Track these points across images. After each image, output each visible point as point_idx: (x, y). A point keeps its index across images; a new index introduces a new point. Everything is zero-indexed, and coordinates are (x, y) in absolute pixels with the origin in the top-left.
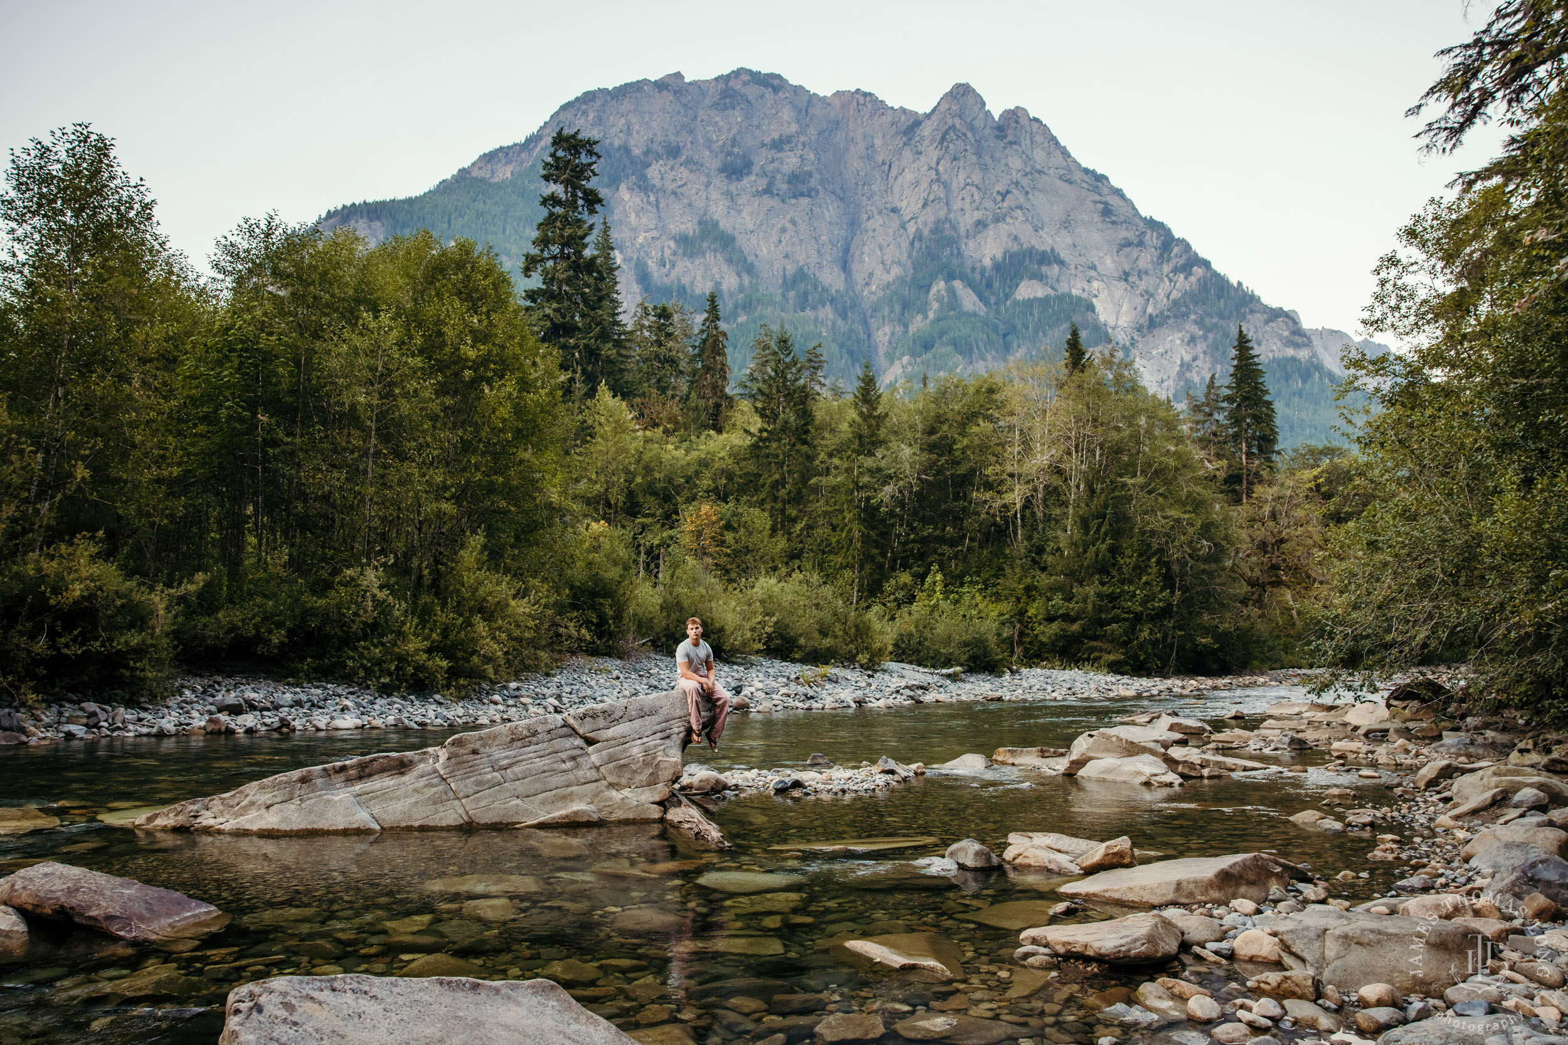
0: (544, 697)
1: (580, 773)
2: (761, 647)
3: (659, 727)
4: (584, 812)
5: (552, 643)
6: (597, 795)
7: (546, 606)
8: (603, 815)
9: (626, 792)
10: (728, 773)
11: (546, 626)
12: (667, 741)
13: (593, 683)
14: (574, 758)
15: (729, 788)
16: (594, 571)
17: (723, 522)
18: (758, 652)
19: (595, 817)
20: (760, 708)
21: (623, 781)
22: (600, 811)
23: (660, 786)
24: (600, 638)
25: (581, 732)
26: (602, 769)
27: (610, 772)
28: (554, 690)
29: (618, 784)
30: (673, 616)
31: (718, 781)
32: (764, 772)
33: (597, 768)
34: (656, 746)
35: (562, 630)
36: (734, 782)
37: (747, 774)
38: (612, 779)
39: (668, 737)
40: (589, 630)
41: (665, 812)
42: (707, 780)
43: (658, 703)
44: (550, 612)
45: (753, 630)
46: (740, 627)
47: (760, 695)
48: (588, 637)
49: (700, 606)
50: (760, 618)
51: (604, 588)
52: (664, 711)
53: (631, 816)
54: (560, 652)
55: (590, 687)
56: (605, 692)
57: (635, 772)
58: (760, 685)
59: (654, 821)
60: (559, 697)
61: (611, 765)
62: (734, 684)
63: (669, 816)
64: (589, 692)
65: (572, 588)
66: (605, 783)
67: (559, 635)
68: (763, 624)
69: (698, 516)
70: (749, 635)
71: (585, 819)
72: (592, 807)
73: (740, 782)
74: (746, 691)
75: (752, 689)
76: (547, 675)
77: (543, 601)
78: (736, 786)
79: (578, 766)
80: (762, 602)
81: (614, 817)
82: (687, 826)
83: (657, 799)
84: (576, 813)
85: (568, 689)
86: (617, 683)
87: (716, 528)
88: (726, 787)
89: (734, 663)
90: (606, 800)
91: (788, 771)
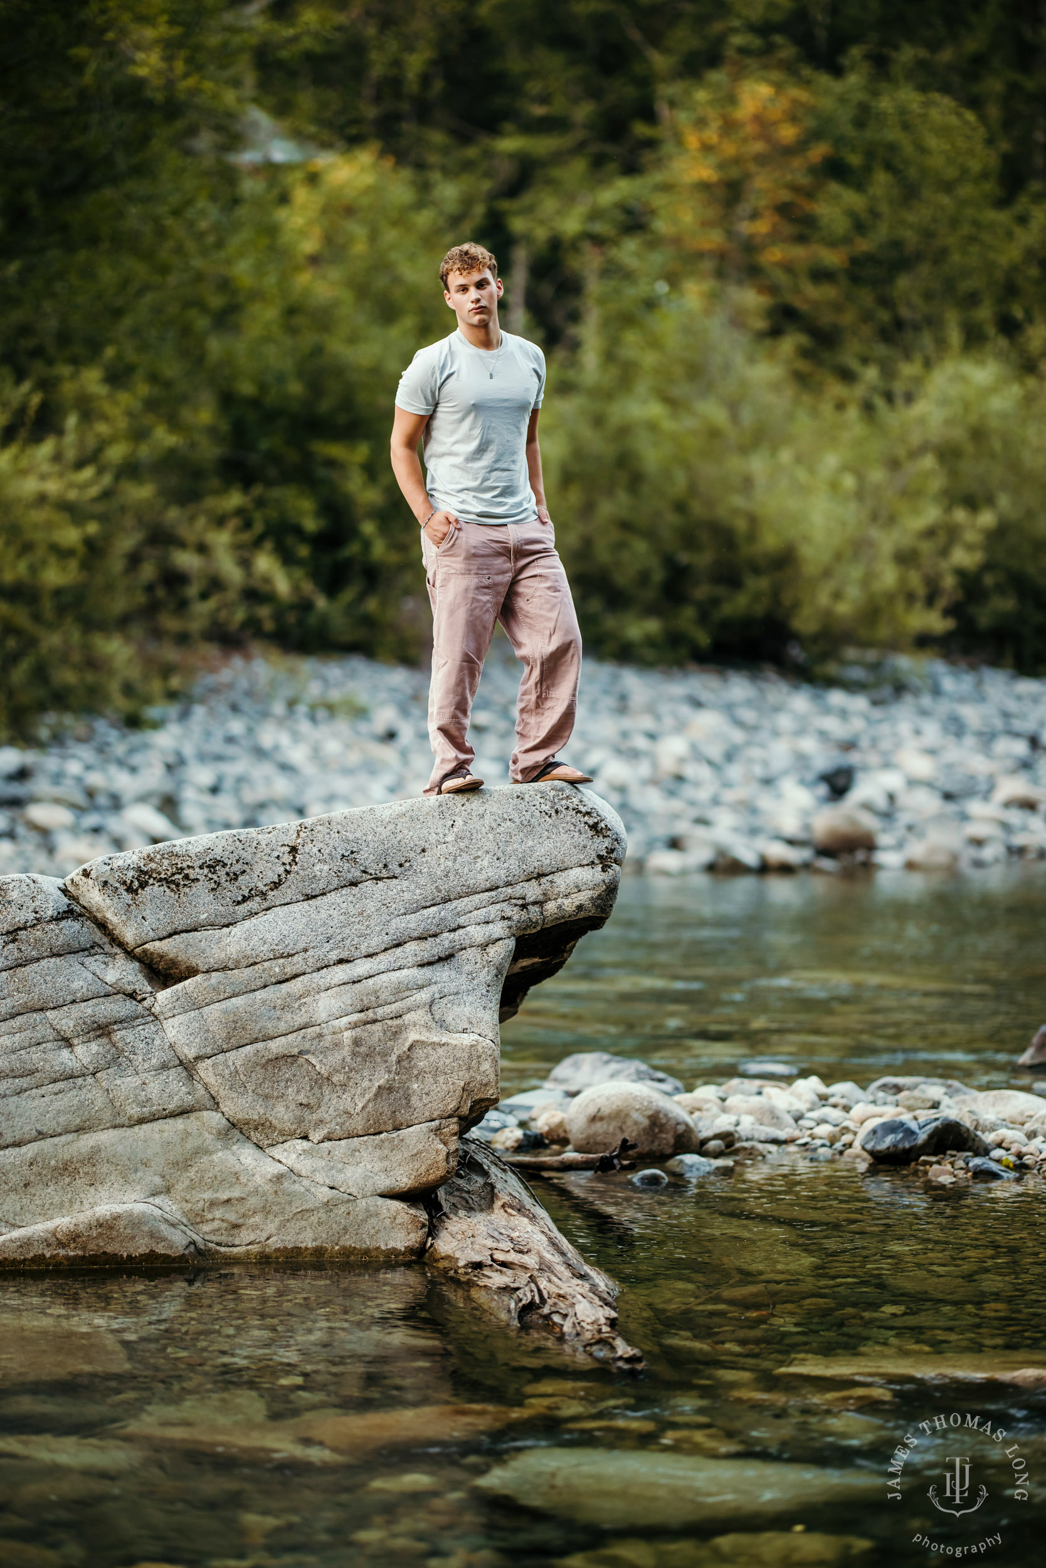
0: (116, 803)
1: (126, 1084)
2: (935, 622)
3: (413, 923)
4: (136, 1222)
5: (151, 610)
6: (183, 1164)
7: (130, 470)
8: (208, 1233)
9: (291, 1154)
10: (706, 1093)
11: (127, 542)
12: (442, 973)
13: (298, 755)
14: (102, 1030)
15: (700, 1148)
16: (309, 339)
17: (819, 152)
18: (923, 642)
19: (177, 1241)
20: (917, 850)
21: (282, 1114)
22: (196, 1219)
23: (416, 1135)
24: (332, 587)
25: (129, 935)
26: (205, 1070)
27: (235, 1081)
28: (153, 777)
29: (261, 1125)
30: (606, 509)
31: (656, 1122)
32: (843, 1089)
33: (188, 1067)
34: (401, 991)
35: (186, 560)
36: (724, 1123)
37: (781, 1098)
38: (237, 1106)
39: (446, 958)
40: (287, 559)
41: (432, 1230)
42: (619, 1116)
43: (411, 836)
44: (142, 492)
45: (905, 558)
46: (859, 547)
47: (926, 803)
48: (282, 585)
49: (708, 471)
50: (931, 514)
51: (347, 403)
52: (434, 864)
53: (308, 1240)
54: (182, 639)
55: (286, 768)
56: (342, 785)
57: (322, 1081)
58: (922, 767)
59: (392, 1261)
60: (169, 805)
61: (236, 1058)
62: (823, 760)
63: (445, 1245)
64: (282, 786)
65: (227, 400)
66: (213, 1119)
67: (174, 579)
68: (950, 535)
69: (729, 127)
70: (889, 577)
71: (140, 1247)
72: (170, 1207)
73: (747, 1126)
74: (866, 789)
75: (892, 780)
76: (133, 722)
77: (116, 453)
78: (728, 1139)
79: (116, 1060)
80: (948, 454)
81: (245, 1242)
82: (497, 1279)
83: (404, 1180)
84: (107, 1226)
85: (203, 775)
86: (388, 754)
87: (797, 171)
88: (686, 1141)
89: (831, 683)
90: (219, 1181)
91: (934, 1090)
